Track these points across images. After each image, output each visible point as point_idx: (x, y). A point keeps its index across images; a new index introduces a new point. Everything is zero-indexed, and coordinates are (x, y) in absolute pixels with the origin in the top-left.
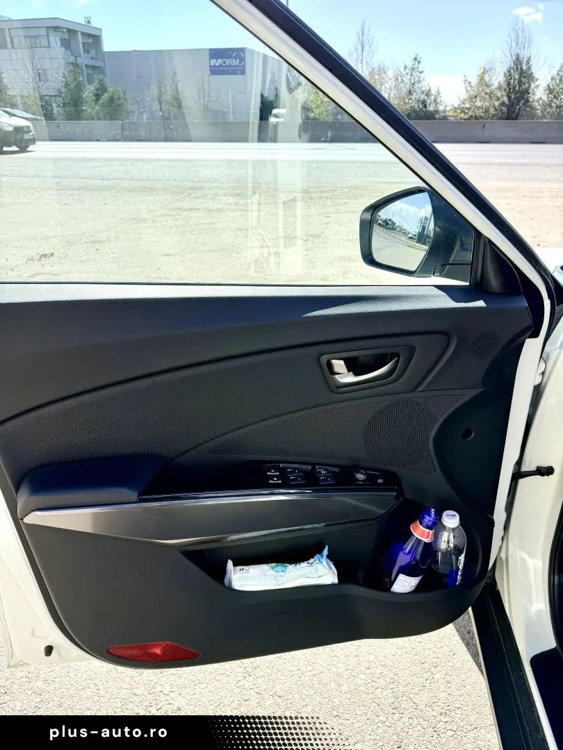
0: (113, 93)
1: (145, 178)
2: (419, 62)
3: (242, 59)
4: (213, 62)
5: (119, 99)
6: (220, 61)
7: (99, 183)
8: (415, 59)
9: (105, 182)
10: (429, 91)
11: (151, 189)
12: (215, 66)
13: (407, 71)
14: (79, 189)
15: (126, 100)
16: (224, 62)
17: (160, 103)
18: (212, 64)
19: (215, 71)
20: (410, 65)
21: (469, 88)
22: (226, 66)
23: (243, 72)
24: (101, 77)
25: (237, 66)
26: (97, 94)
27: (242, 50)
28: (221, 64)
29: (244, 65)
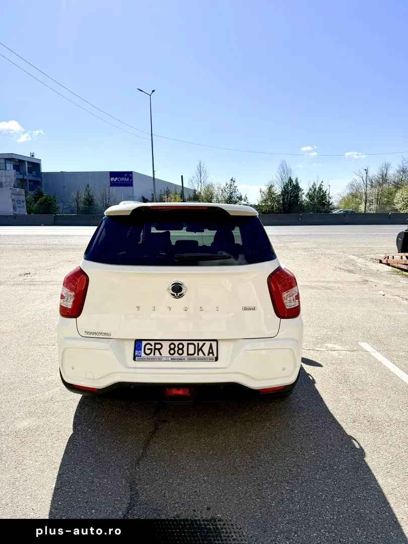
0: (47, 197)
1: (69, 244)
2: (234, 181)
3: (131, 178)
4: (112, 179)
5: (51, 200)
6: (116, 179)
7: (45, 247)
8: (232, 180)
9: (48, 247)
10: (241, 197)
11: (73, 249)
12: (113, 181)
13: (228, 186)
14: (34, 249)
15: (55, 201)
16: (119, 179)
17: (77, 202)
18: (112, 180)
19: (113, 184)
20: (229, 183)
21: (263, 195)
22: (121, 181)
23: (131, 185)
24: (40, 187)
25: (128, 182)
26: (36, 197)
27: (131, 173)
28: (117, 180)
29: (132, 181)
